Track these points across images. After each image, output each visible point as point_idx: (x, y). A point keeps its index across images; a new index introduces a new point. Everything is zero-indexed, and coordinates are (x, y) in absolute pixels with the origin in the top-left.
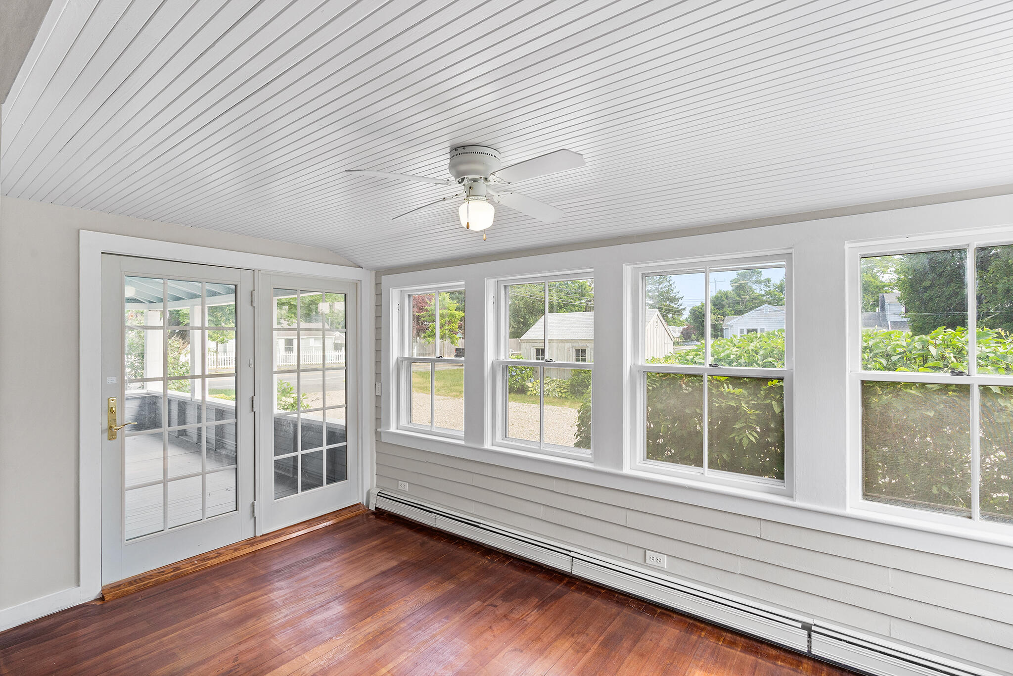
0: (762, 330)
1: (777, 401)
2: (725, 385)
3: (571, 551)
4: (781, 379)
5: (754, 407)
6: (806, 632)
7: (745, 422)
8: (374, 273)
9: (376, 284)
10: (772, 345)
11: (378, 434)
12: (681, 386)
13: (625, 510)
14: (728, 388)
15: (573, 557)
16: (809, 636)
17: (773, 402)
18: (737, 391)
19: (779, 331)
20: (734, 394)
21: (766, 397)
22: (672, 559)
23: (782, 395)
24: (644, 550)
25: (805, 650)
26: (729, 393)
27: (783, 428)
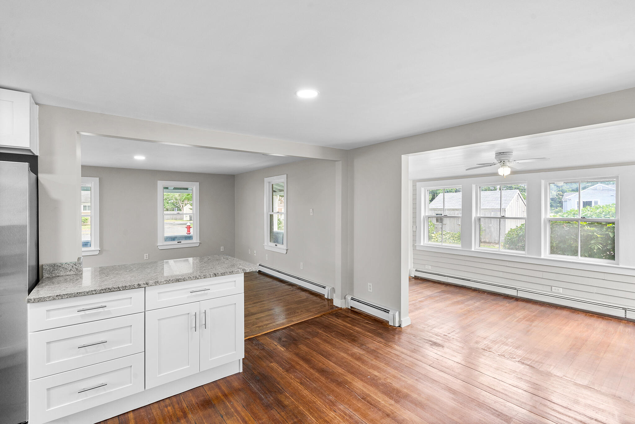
0: (596, 203)
1: (612, 232)
2: (586, 226)
3: (516, 288)
4: (613, 223)
5: (601, 235)
6: (624, 311)
7: (596, 241)
8: (412, 181)
9: (413, 186)
10: (609, 210)
11: (414, 246)
12: (563, 227)
13: (542, 272)
14: (588, 227)
15: (518, 290)
16: (626, 312)
17: (610, 233)
18: (592, 229)
19: (612, 204)
20: (590, 230)
21: (606, 231)
22: (563, 289)
23: (614, 230)
24: (551, 287)
25: (624, 317)
26: (588, 230)
27: (614, 244)
